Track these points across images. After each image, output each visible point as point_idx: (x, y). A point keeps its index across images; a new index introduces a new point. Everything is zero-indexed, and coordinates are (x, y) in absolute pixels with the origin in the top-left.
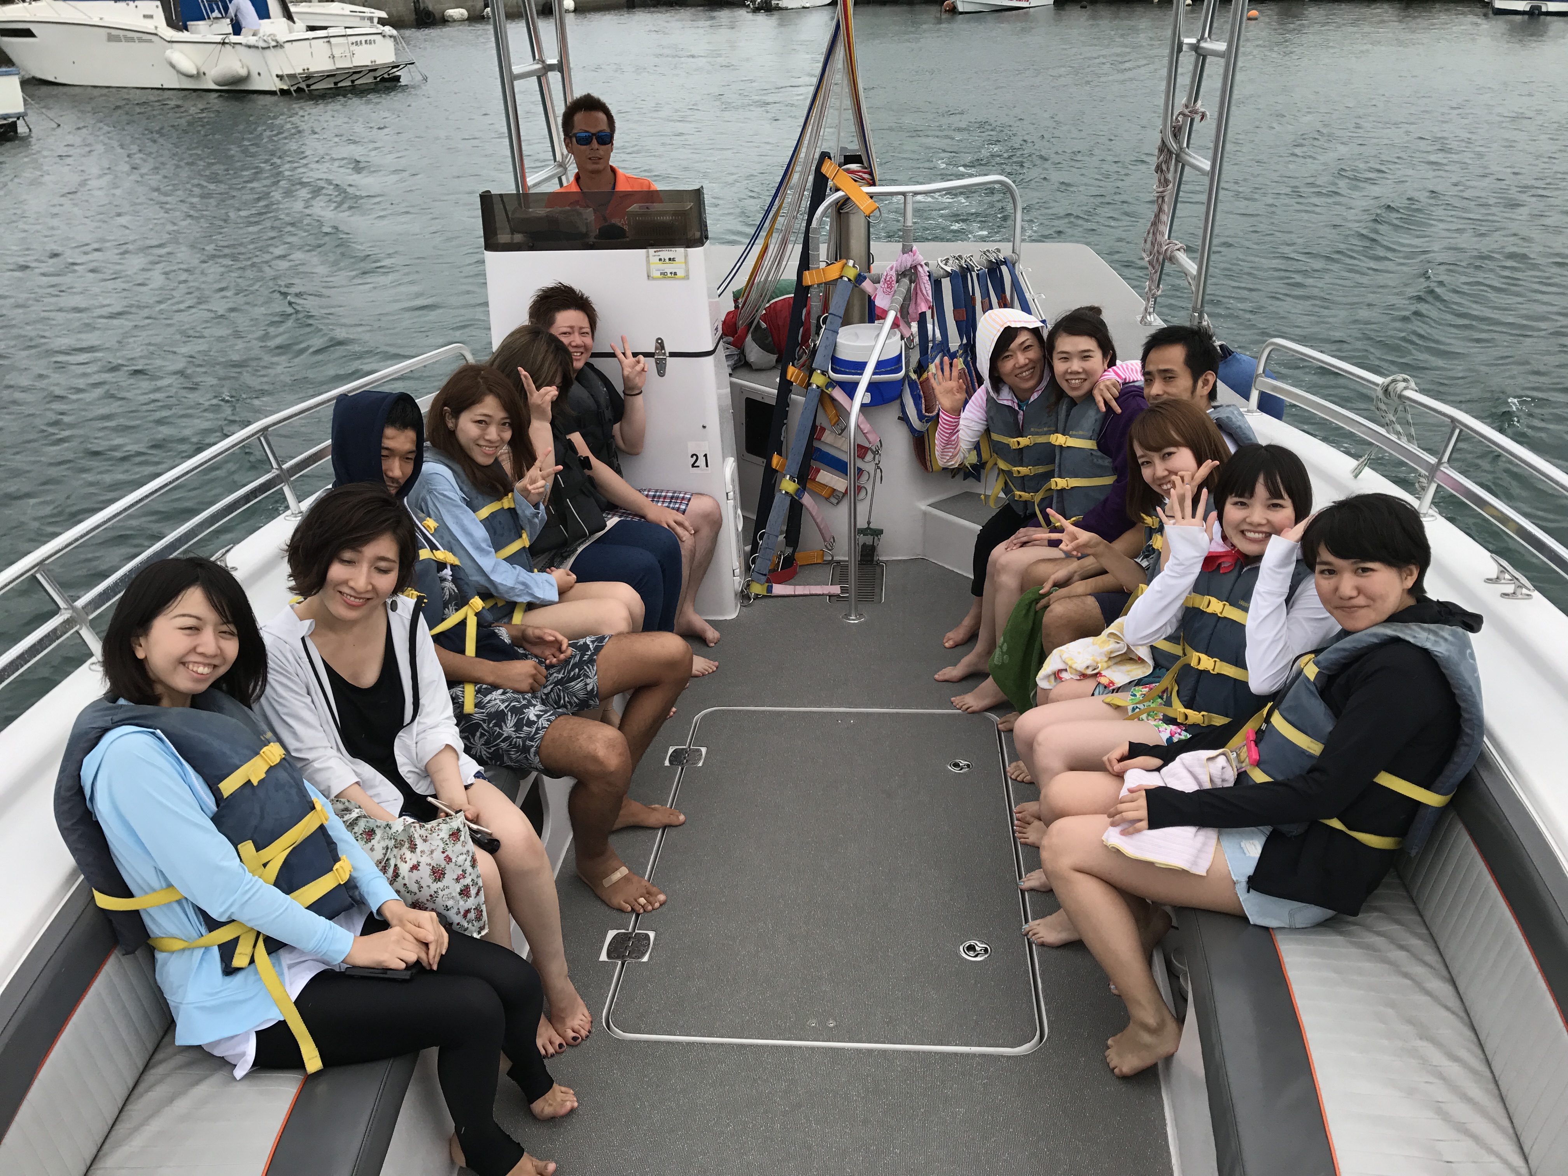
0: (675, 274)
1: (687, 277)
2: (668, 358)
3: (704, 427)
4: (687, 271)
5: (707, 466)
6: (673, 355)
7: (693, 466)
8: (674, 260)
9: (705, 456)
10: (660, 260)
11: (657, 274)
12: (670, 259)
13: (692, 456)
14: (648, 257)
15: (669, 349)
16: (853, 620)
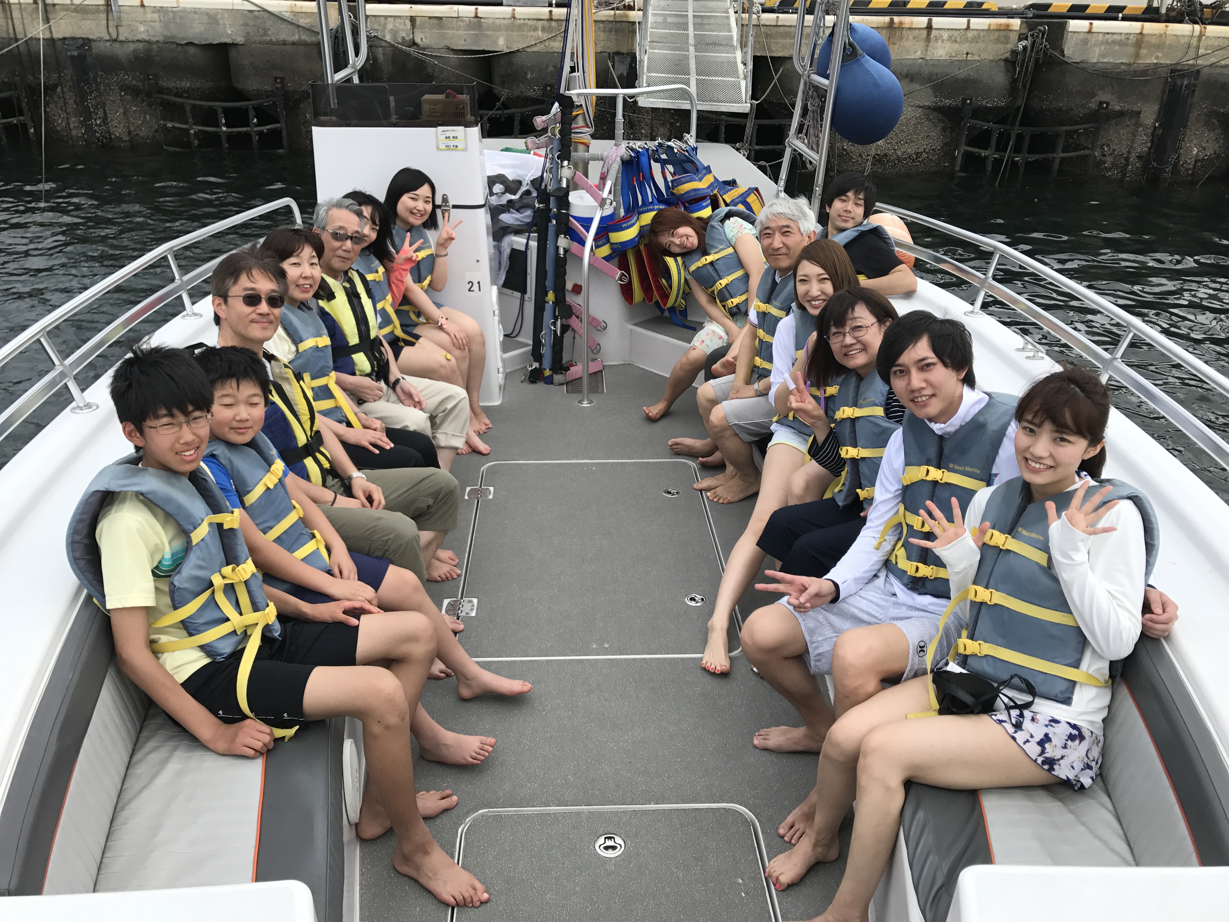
0: (457, 146)
1: (465, 149)
2: (451, 210)
3: (478, 261)
4: (466, 145)
5: (480, 290)
6: (455, 207)
7: (469, 290)
8: (457, 138)
9: (479, 283)
10: (446, 138)
11: (443, 147)
12: (453, 137)
13: (469, 283)
14: (437, 134)
15: (452, 202)
16: (585, 404)
